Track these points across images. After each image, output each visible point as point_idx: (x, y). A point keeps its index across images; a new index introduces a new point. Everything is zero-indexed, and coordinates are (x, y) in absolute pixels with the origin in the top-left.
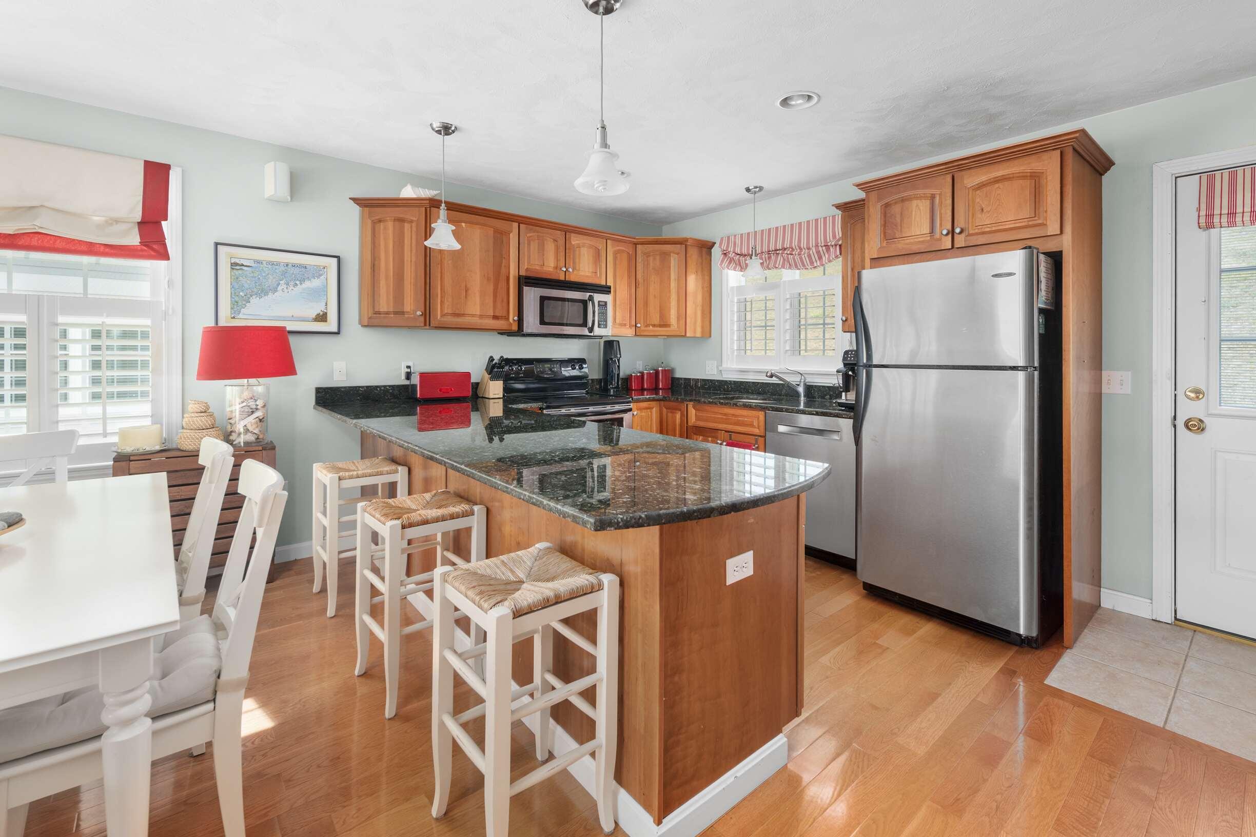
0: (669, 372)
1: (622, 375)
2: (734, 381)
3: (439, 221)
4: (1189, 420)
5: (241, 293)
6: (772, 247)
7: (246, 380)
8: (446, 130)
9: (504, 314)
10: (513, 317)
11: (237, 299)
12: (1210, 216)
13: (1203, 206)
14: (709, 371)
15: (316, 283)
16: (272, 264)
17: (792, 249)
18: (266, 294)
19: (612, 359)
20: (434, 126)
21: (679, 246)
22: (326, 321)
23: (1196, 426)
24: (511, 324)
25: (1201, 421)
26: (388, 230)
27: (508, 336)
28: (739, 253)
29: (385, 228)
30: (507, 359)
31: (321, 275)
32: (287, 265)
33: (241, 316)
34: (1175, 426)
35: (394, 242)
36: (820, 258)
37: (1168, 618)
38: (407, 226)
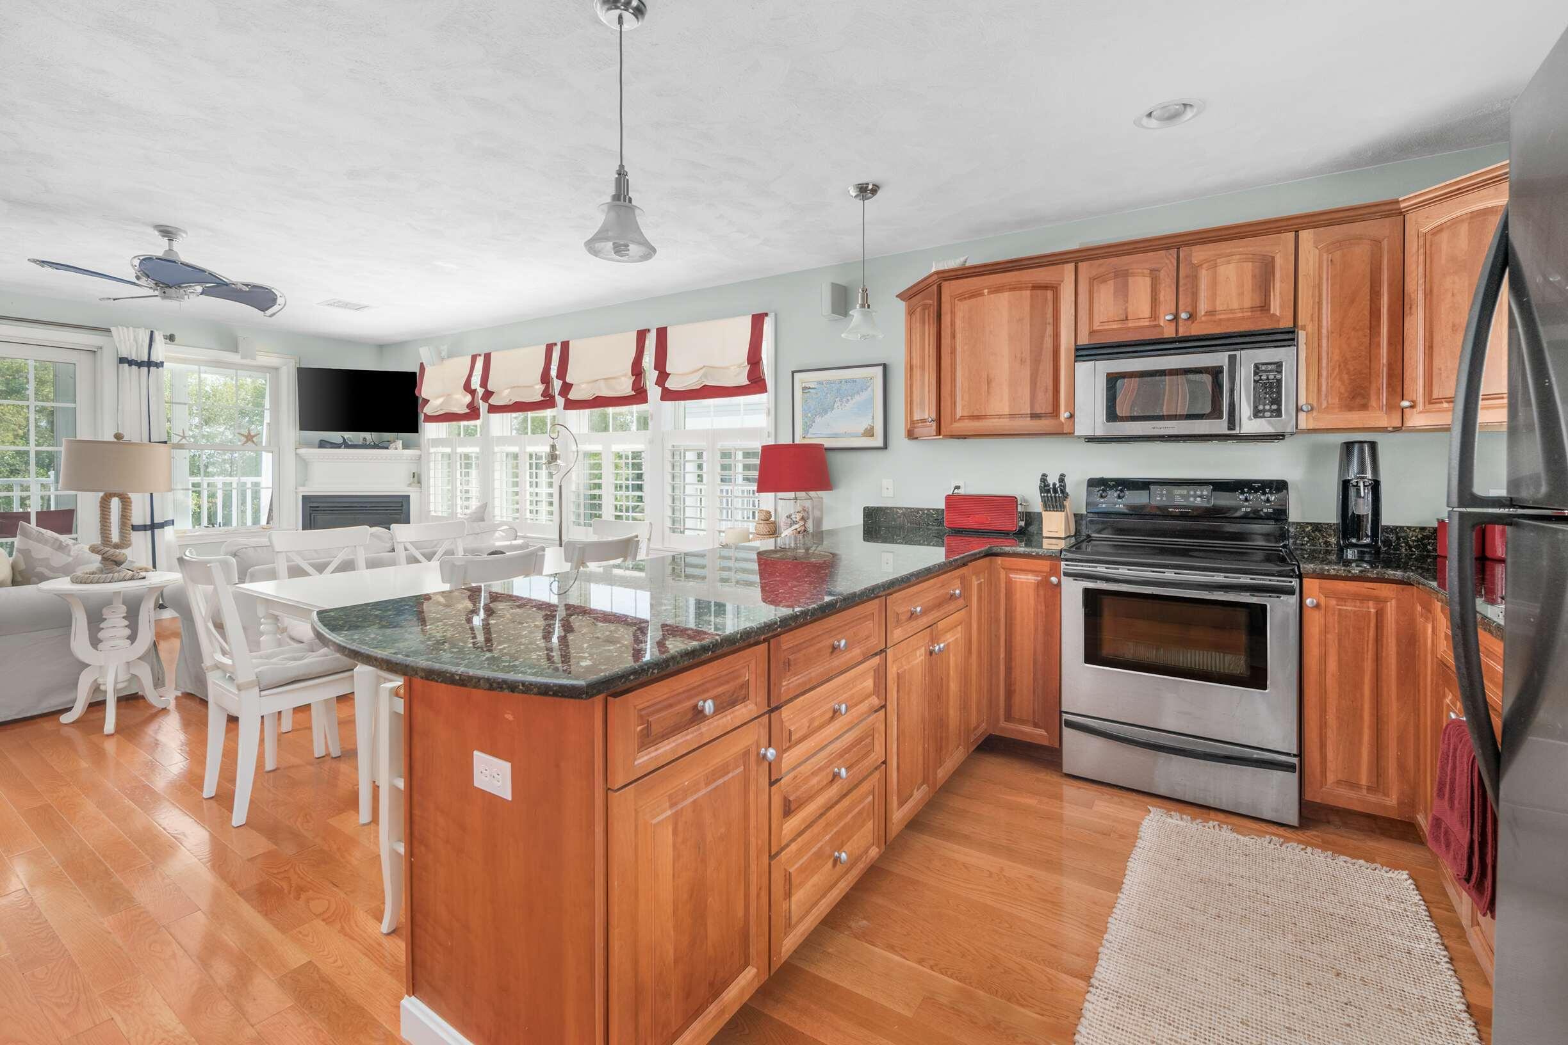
5: (810, 414)
8: (866, 191)
10: (1064, 413)
11: (806, 420)
15: (865, 395)
16: (830, 382)
18: (826, 412)
22: (873, 435)
24: (1061, 424)
31: (869, 386)
32: (842, 382)
33: (809, 436)
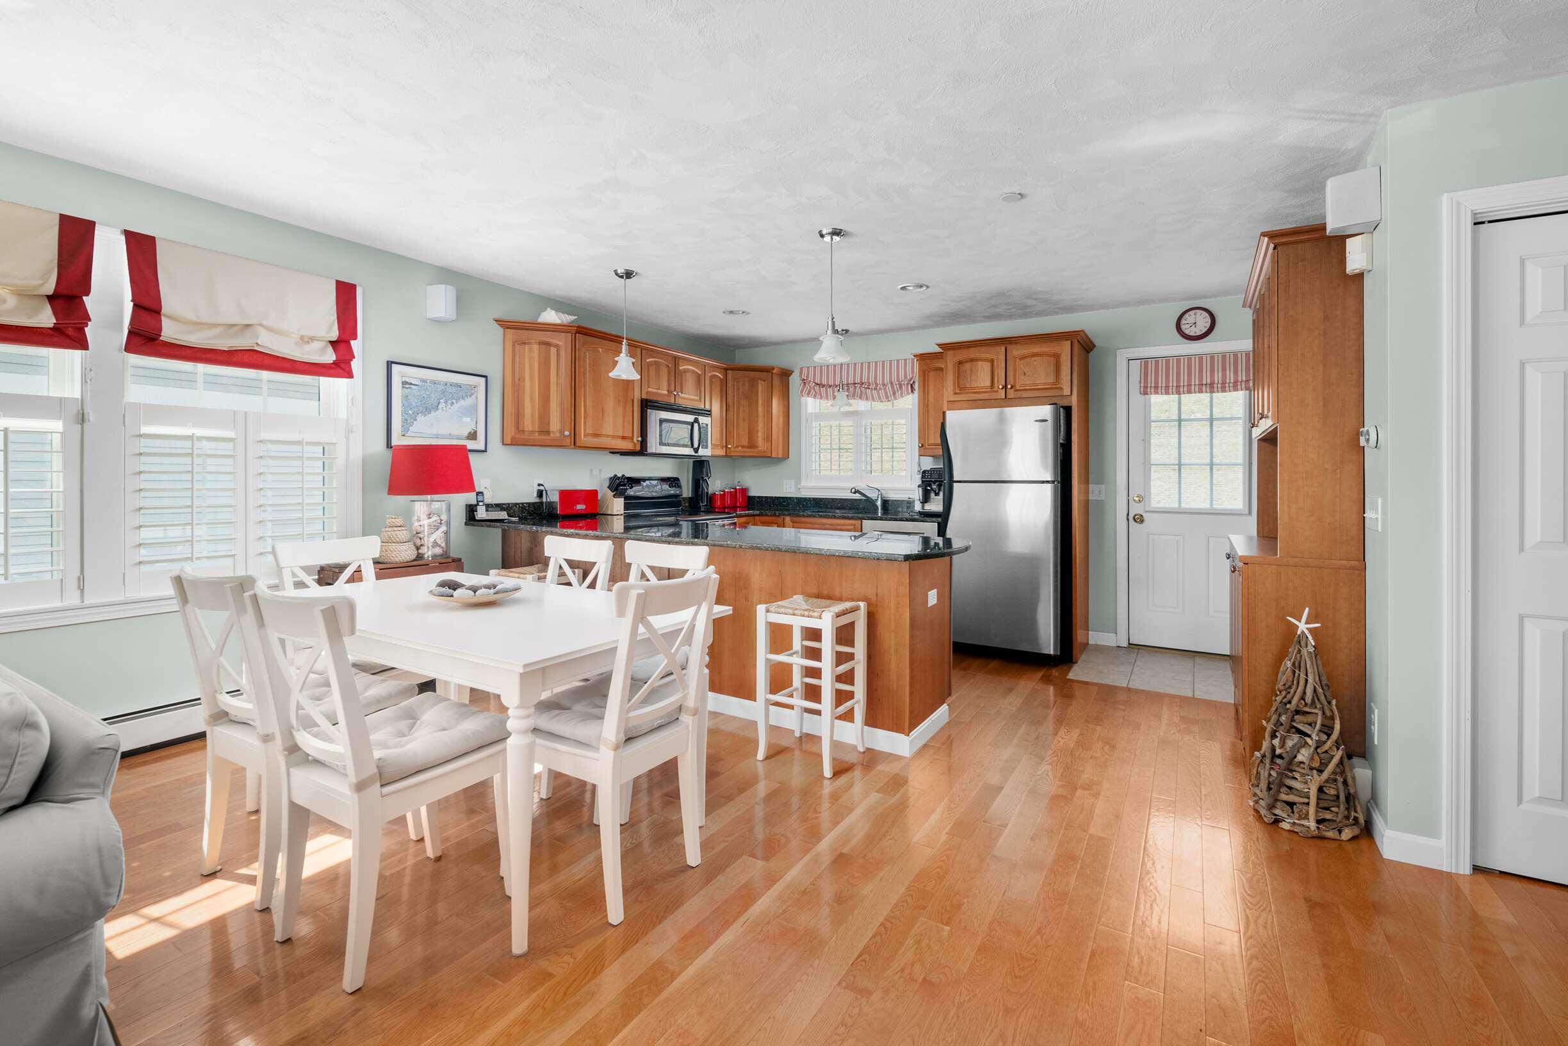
0: (744, 491)
1: (709, 493)
2: (814, 498)
3: (622, 355)
4: (1135, 515)
5: (410, 412)
6: (851, 381)
7: (429, 496)
8: (628, 275)
9: (630, 435)
10: (637, 438)
11: (406, 416)
12: (1146, 387)
13: (1143, 381)
14: (787, 489)
15: (468, 402)
16: (434, 382)
17: (869, 383)
18: (430, 412)
19: (703, 478)
20: (619, 272)
21: (766, 373)
22: (476, 439)
23: (1139, 519)
24: (635, 444)
25: (1142, 516)
26: (533, 352)
27: (621, 455)
28: (819, 383)
29: (531, 351)
30: (628, 478)
31: (472, 394)
32: (446, 384)
33: (409, 434)
34: (1128, 520)
35: (539, 363)
36: (894, 393)
37: (1125, 644)
38: (553, 350)
